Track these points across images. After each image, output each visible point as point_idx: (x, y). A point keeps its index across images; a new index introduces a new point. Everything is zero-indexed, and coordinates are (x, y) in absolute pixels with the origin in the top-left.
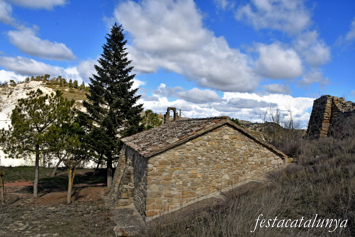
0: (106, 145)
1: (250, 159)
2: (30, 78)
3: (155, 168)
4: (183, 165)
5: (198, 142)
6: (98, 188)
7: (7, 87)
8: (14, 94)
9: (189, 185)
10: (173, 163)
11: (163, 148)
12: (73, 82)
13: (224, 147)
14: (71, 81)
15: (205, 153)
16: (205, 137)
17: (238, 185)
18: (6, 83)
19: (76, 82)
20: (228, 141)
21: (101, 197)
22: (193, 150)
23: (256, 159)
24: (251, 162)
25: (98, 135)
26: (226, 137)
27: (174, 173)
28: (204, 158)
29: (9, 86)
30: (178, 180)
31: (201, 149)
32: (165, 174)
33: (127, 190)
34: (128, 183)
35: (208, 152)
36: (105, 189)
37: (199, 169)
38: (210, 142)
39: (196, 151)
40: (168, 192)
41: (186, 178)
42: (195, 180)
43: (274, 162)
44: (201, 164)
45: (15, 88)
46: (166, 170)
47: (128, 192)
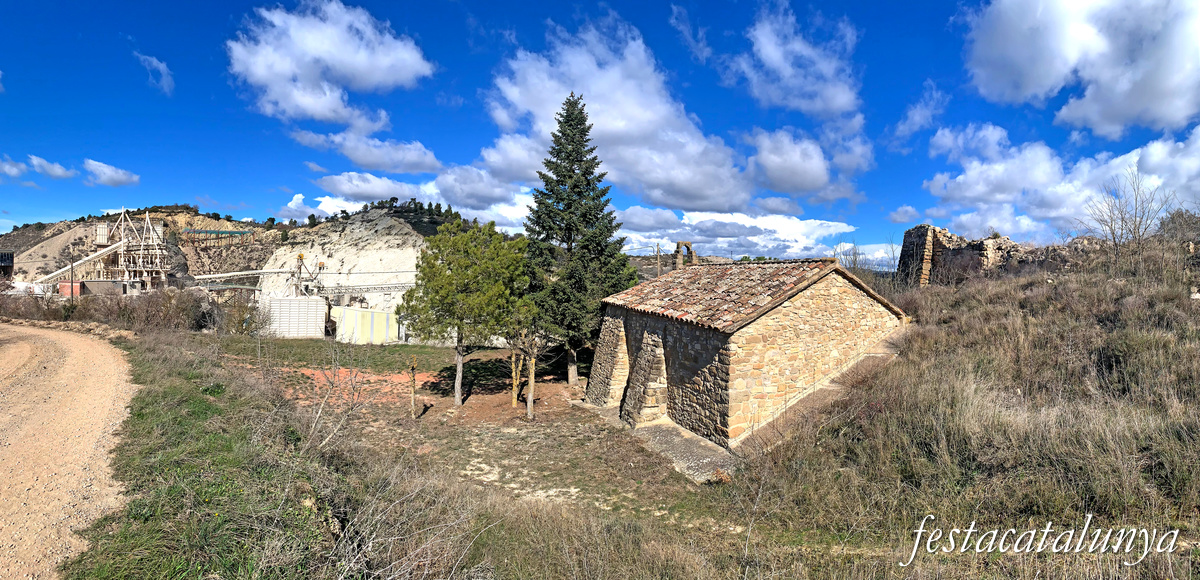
0: (577, 311)
1: (863, 322)
2: (369, 205)
3: (740, 350)
4: (780, 341)
5: (798, 301)
7: (337, 220)
8: (348, 231)
9: (787, 372)
10: (765, 338)
11: (752, 315)
12: (433, 207)
13: (832, 307)
14: (430, 205)
15: (809, 319)
16: (807, 292)
17: (850, 366)
18: (336, 215)
19: (438, 206)
20: (837, 297)
21: (569, 402)
22: (792, 315)
23: (870, 321)
24: (863, 328)
25: (561, 294)
26: (834, 291)
27: (766, 356)
28: (807, 327)
29: (341, 220)
30: (772, 367)
31: (802, 312)
32: (755, 359)
34: (657, 378)
35: (812, 316)
36: (565, 385)
37: (801, 344)
38: (815, 301)
39: (796, 316)
40: (760, 389)
41: (784, 362)
42: (796, 364)
43: (890, 324)
44: (804, 336)
45: (349, 221)
46: (756, 351)
47: (658, 394)
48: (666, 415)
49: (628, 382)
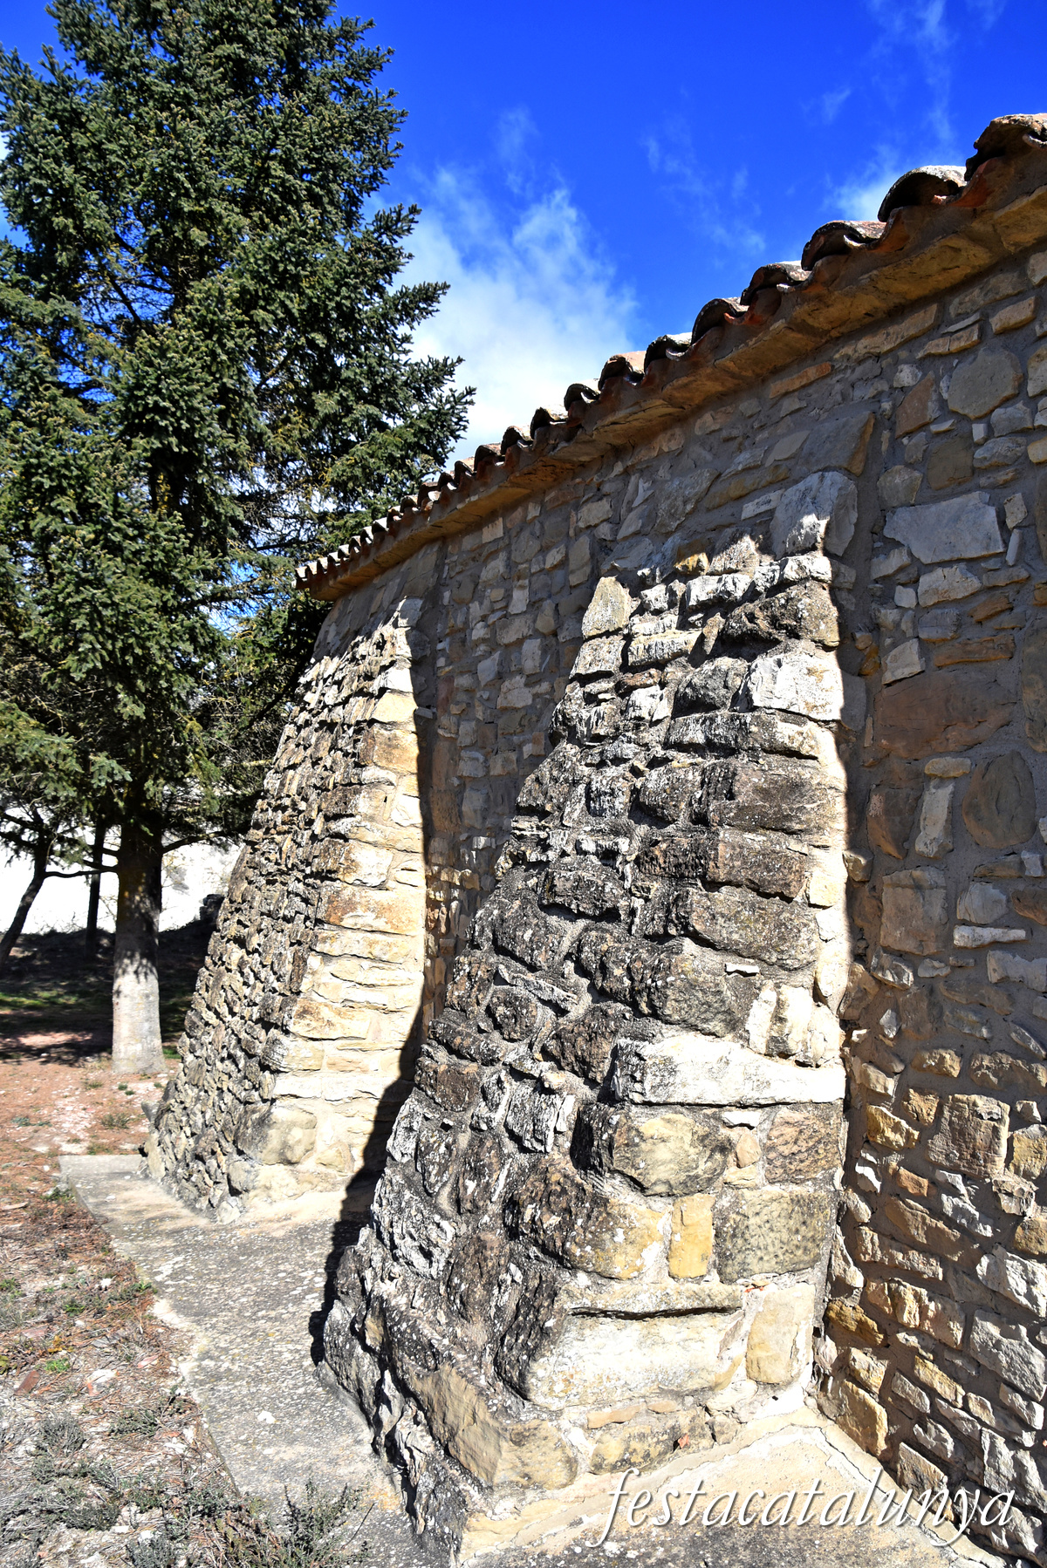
6: (31, 1066)
21: (64, 1160)
33: (725, 1148)
34: (748, 987)
36: (92, 1077)
47: (750, 1174)
48: (798, 1399)
49: (410, 1055)
